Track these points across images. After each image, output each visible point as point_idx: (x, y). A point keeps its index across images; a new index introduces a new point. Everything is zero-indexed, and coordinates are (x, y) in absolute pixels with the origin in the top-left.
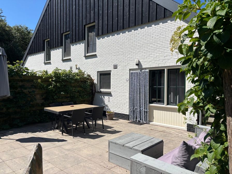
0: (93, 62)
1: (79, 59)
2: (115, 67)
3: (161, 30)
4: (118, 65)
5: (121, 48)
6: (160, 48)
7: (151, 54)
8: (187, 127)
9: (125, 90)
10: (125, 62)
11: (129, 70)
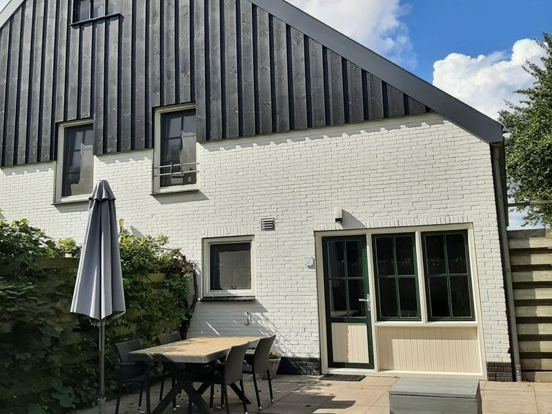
0: (188, 213)
1: (131, 201)
2: (269, 225)
3: (398, 142)
4: (276, 221)
5: (285, 176)
6: (398, 181)
7: (375, 195)
8: (488, 371)
9: (303, 289)
10: (298, 212)
11: (313, 234)
